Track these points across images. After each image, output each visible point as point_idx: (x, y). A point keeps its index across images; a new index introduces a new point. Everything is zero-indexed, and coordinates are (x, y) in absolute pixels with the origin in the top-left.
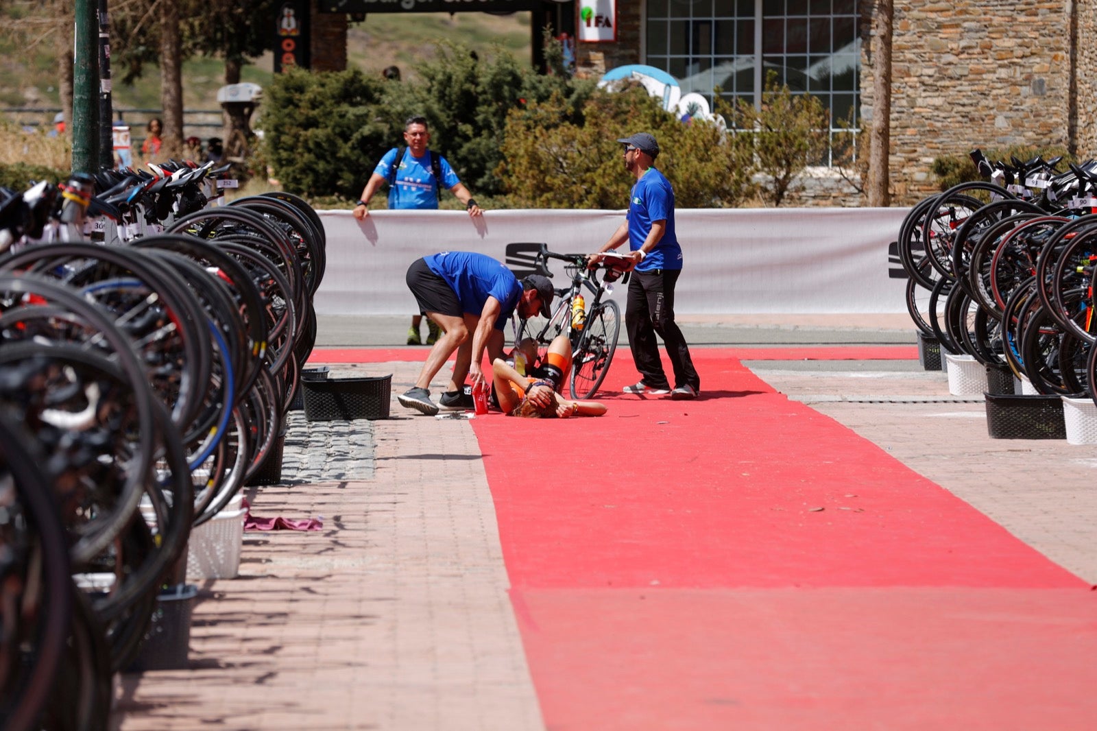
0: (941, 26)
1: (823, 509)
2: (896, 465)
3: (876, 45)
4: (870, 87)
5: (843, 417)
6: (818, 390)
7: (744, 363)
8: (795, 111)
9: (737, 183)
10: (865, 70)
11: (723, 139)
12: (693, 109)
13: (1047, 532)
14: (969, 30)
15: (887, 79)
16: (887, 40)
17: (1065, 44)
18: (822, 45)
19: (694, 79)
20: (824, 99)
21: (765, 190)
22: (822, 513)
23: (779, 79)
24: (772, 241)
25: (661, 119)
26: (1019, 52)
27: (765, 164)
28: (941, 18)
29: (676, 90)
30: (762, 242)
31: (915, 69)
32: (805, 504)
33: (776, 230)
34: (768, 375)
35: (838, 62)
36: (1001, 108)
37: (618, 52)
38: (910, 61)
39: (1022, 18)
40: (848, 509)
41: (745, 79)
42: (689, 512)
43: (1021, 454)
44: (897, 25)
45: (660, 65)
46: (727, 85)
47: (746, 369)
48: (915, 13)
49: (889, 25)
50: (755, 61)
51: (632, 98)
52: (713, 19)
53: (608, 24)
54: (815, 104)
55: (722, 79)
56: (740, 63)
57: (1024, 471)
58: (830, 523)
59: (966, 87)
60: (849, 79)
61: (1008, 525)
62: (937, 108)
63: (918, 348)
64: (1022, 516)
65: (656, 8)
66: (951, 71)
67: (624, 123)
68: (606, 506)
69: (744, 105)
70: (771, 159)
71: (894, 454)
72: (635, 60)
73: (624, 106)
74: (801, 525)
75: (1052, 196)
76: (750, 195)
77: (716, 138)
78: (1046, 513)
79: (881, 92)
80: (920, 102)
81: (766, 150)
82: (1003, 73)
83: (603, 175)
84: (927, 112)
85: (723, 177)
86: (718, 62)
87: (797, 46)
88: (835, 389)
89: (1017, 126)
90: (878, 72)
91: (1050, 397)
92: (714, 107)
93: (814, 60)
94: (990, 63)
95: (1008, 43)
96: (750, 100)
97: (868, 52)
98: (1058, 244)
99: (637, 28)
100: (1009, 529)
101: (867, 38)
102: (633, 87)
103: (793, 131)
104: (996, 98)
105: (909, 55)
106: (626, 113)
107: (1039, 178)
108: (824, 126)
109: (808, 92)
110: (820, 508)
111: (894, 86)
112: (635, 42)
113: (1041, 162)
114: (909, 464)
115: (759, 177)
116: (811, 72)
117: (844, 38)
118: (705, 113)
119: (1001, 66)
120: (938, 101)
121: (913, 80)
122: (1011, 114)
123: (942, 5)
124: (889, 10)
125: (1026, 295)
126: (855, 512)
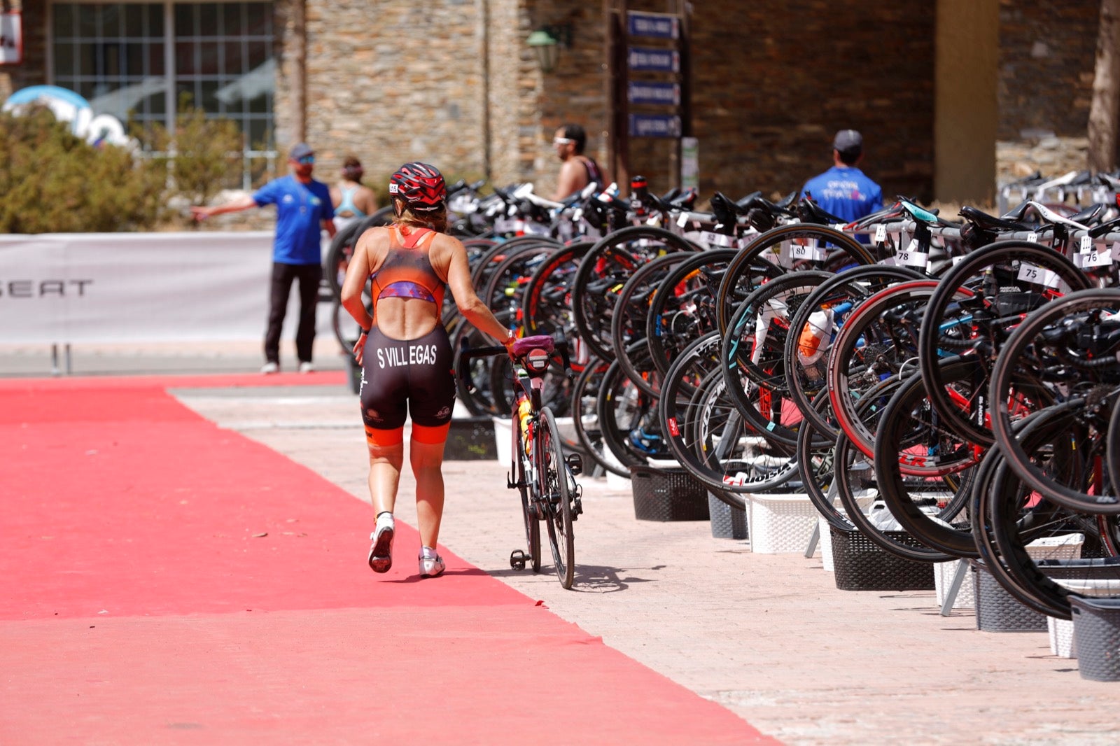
0: (356, 49)
1: (266, 535)
2: (335, 490)
3: (291, 68)
4: (285, 110)
5: (276, 443)
6: (248, 416)
7: (170, 391)
8: (211, 134)
9: (154, 208)
10: (279, 94)
11: (137, 165)
12: (104, 133)
13: (488, 551)
14: (383, 53)
15: (304, 102)
16: (302, 62)
17: (478, 67)
18: (235, 68)
19: (104, 100)
20: (240, 123)
21: (181, 216)
22: (265, 538)
23: (191, 103)
24: (195, 267)
25: (71, 143)
26: (433, 75)
27: (181, 188)
28: (356, 41)
29: (86, 113)
30: (184, 267)
31: (331, 93)
32: (247, 530)
33: (198, 256)
34: (197, 403)
35: (251, 84)
36: (417, 132)
37: (24, 74)
38: (327, 85)
39: (435, 42)
40: (291, 533)
41: (157, 103)
42: (130, 541)
43: (456, 476)
44: (312, 48)
45: (69, 86)
46: (139, 108)
47: (172, 398)
48: (329, 36)
49: (304, 46)
50: (168, 84)
51: (41, 121)
52: (123, 40)
53: (11, 44)
54: (231, 128)
55: (133, 101)
56: (149, 86)
57: (460, 493)
58: (274, 549)
59: (381, 111)
60: (263, 103)
61: (450, 546)
62: (353, 132)
63: (347, 375)
64: (462, 536)
65: (63, 29)
66: (367, 95)
67: (33, 147)
68: (43, 537)
69: (157, 129)
70: (186, 183)
71: (332, 479)
72: (41, 81)
73: (32, 130)
74: (245, 551)
75: (477, 220)
76: (167, 220)
77: (130, 162)
78: (485, 533)
79: (297, 116)
80: (336, 125)
81: (181, 174)
82: (418, 97)
83: (15, 200)
84: (343, 136)
85: (138, 202)
86: (129, 84)
87: (210, 68)
88: (265, 415)
89: (434, 150)
90: (294, 95)
91: (483, 418)
92: (128, 129)
93: (228, 83)
94: (404, 86)
95: (421, 66)
96: (163, 123)
97: (283, 76)
98: (487, 267)
99: (42, 50)
100: (451, 549)
101: (281, 61)
102: (40, 111)
103: (209, 155)
104: (412, 121)
105: (324, 78)
106: (35, 136)
107: (464, 202)
108: (239, 149)
109: (222, 115)
110: (263, 534)
111: (312, 108)
112: (39, 64)
113: (465, 186)
114: (347, 488)
115: (176, 202)
116: (224, 95)
117: (257, 59)
118: (118, 137)
119: (417, 90)
120: (354, 125)
121: (328, 103)
122: (428, 138)
123: (356, 28)
124: (302, 31)
125: (455, 320)
126: (298, 536)
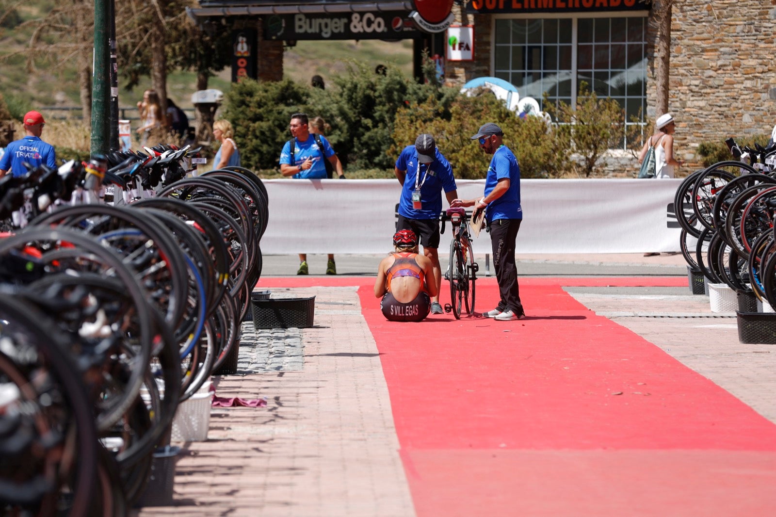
0: (704, 50)
1: (621, 394)
2: (674, 362)
3: (658, 64)
4: (653, 93)
5: (635, 327)
6: (617, 308)
7: (564, 289)
8: (600, 110)
9: (559, 161)
10: (650, 81)
11: (549, 130)
12: (528, 109)
14: (724, 53)
15: (666, 88)
16: (666, 60)
18: (619, 64)
19: (528, 87)
20: (621, 101)
21: (579, 166)
22: (621, 396)
23: (589, 88)
25: (505, 115)
26: (760, 69)
27: (579, 148)
28: (704, 45)
29: (516, 95)
30: (577, 202)
31: (686, 81)
32: (609, 389)
33: (587, 194)
34: (583, 297)
35: (630, 75)
36: (747, 109)
37: (475, 68)
38: (683, 75)
39: (762, 45)
40: (640, 393)
41: (565, 87)
42: (526, 395)
43: (763, 355)
44: (673, 49)
45: (505, 77)
46: (552, 92)
47: (566, 293)
48: (686, 41)
49: (667, 49)
50: (572, 74)
51: (485, 100)
52: (542, 45)
53: (467, 48)
54: (615, 105)
55: (549, 87)
56: (561, 76)
57: (765, 367)
58: (627, 404)
59: (722, 93)
60: (639, 88)
61: (755, 406)
62: (701, 108)
63: (688, 279)
64: (764, 399)
65: (502, 37)
66: (711, 82)
67: (479, 118)
68: (468, 390)
69: (564, 106)
70: (583, 144)
71: (672, 354)
72: (487, 74)
73: (479, 106)
74: (606, 405)
76: (568, 169)
77: (544, 129)
79: (661, 97)
80: (689, 104)
81: (579, 137)
82: (748, 84)
83: (464, 155)
84: (694, 111)
85: (549, 157)
86: (545, 75)
87: (602, 64)
88: (629, 308)
89: (758, 121)
90: (660, 82)
92: (543, 107)
93: (613, 74)
94: (739, 76)
95: (752, 62)
96: (568, 102)
97: (653, 69)
99: (488, 51)
100: (755, 409)
101: (651, 59)
102: (485, 93)
103: (599, 124)
104: (743, 101)
105: (681, 71)
106: (480, 111)
108: (621, 121)
109: (609, 97)
110: (620, 393)
111: (671, 92)
112: (486, 61)
114: (683, 361)
115: (574, 157)
116: (612, 82)
117: (635, 58)
118: (536, 111)
119: (747, 79)
120: (702, 104)
121: (684, 88)
122: (754, 113)
123: (705, 35)
124: (667, 39)
125: (766, 242)
126: (645, 395)
